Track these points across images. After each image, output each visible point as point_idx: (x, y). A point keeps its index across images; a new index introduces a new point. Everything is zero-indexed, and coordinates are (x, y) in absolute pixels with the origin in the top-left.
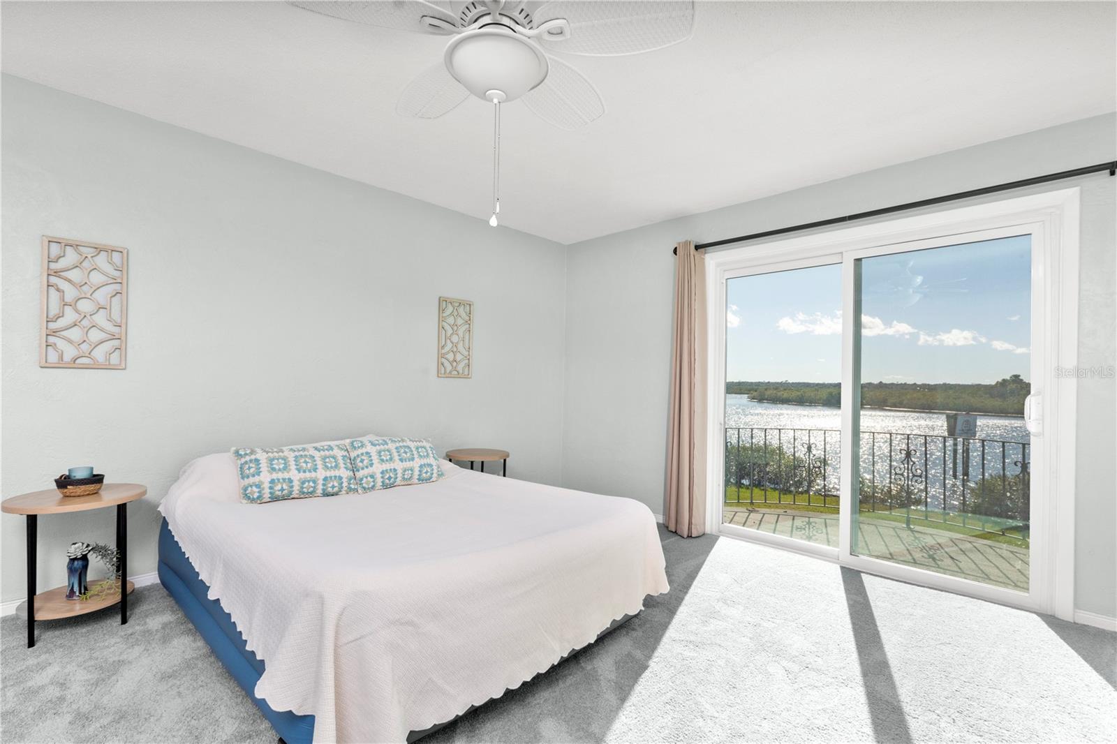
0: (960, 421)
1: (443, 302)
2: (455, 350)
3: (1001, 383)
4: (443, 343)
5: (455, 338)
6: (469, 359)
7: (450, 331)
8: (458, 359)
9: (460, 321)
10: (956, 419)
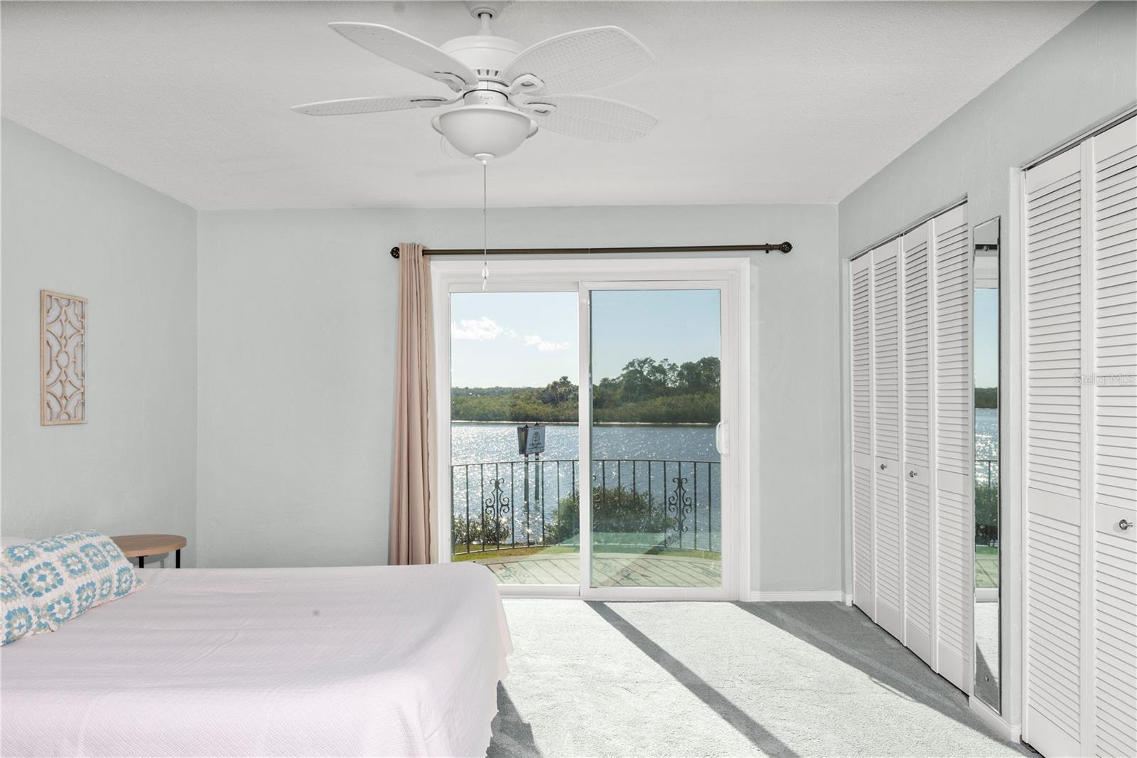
0: (531, 432)
1: (46, 299)
2: (63, 378)
3: (552, 387)
4: (48, 368)
5: (63, 360)
6: (83, 393)
7: (56, 348)
8: (68, 395)
9: (69, 331)
10: (527, 431)
